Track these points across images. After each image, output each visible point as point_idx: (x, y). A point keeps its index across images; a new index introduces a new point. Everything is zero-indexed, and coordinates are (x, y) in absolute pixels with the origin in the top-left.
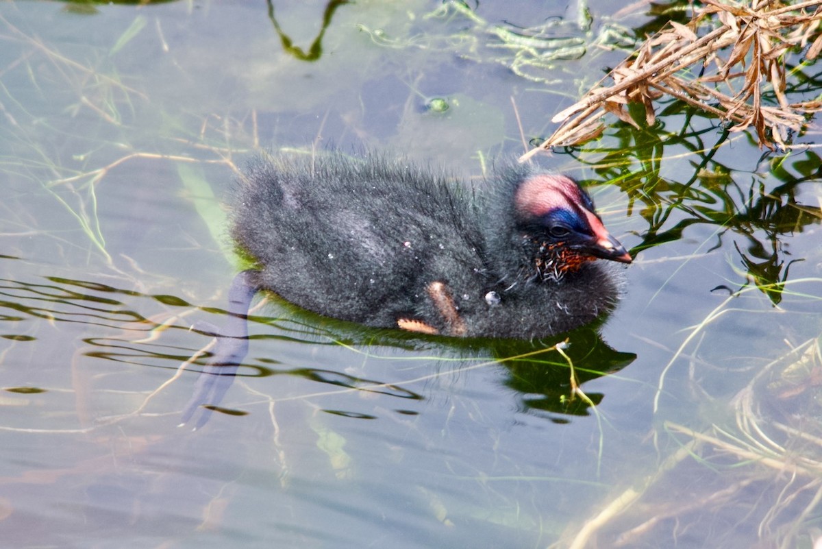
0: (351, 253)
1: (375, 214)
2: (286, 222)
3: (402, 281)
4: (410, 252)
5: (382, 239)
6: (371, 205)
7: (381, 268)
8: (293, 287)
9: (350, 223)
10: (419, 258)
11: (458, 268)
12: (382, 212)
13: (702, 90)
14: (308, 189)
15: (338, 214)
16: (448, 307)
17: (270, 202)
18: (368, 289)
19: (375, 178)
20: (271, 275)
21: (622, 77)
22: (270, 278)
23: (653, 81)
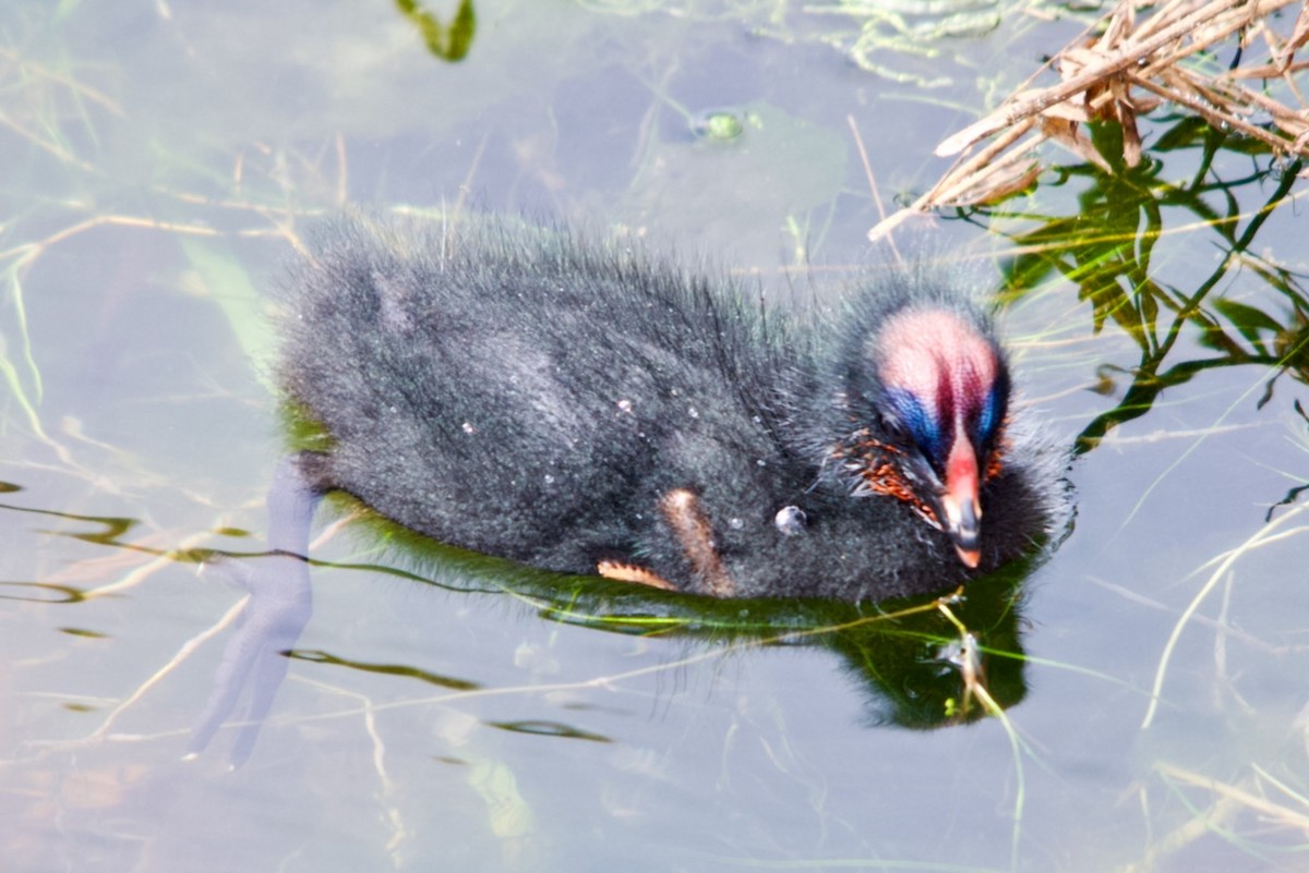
0: (509, 420)
1: (561, 344)
2: (383, 356)
3: (609, 481)
4: (630, 421)
5: (573, 392)
6: (554, 324)
7: (568, 452)
8: (390, 485)
9: (511, 360)
10: (648, 435)
11: (724, 463)
12: (577, 339)
13: (1238, 96)
14: (429, 290)
15: (487, 342)
16: (700, 542)
17: (353, 315)
18: (540, 495)
19: (564, 272)
20: (348, 461)
21: (1077, 66)
22: (345, 467)
23: (1142, 75)
